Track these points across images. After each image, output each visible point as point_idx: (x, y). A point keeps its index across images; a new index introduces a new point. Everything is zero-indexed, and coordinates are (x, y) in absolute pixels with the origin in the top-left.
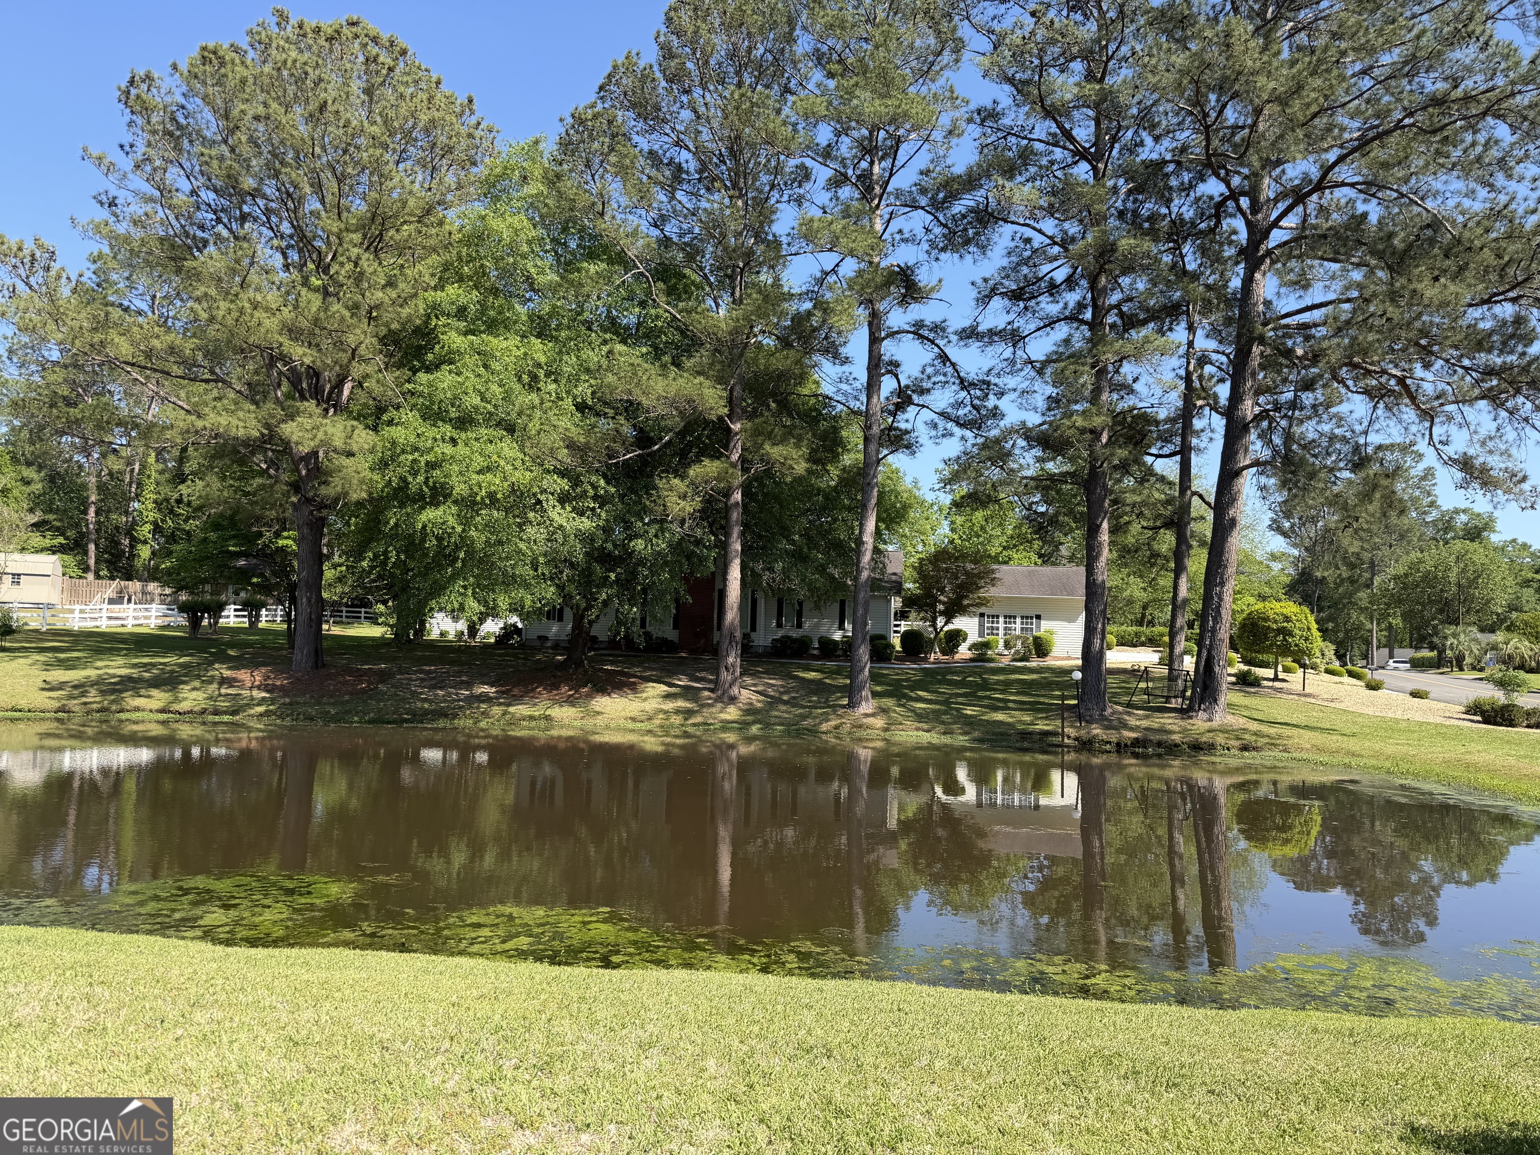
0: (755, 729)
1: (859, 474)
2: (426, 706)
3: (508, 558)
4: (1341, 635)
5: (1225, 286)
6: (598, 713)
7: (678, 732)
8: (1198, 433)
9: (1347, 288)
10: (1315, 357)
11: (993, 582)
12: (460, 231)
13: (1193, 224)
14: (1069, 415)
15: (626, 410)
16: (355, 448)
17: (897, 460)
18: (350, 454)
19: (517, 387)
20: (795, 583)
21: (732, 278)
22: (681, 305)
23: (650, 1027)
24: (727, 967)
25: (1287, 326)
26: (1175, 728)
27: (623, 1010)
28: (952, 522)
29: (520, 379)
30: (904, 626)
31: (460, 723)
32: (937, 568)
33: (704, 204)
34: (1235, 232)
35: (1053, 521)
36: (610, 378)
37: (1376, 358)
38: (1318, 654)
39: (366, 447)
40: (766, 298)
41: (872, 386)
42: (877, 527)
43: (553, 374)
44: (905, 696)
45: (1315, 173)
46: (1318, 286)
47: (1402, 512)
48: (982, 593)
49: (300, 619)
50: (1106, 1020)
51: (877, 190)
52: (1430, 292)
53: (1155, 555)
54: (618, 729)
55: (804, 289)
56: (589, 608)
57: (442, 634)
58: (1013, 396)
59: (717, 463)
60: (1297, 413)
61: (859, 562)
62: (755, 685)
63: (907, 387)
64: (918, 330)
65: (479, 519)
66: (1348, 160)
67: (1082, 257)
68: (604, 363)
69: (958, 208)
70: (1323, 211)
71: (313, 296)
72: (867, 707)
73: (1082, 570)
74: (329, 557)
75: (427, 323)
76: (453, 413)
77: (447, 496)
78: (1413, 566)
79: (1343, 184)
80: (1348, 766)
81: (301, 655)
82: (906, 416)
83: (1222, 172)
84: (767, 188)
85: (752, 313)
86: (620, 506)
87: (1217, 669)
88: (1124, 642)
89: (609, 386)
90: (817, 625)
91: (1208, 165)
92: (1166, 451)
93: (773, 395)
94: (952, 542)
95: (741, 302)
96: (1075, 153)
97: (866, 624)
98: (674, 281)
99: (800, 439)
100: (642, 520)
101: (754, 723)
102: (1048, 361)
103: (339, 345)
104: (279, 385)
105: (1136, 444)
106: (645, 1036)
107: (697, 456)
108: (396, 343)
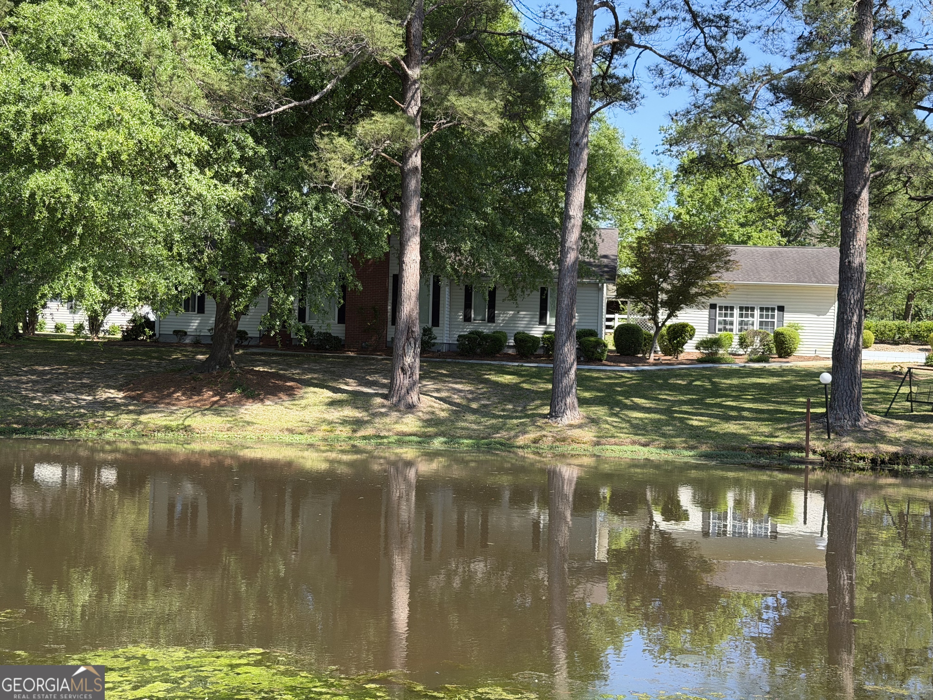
0: (437, 443)
1: (565, 132)
2: (40, 413)
3: (135, 234)
6: (248, 423)
7: (345, 447)
11: (727, 265)
14: (824, 58)
15: (279, 51)
19: (144, 21)
20: (486, 268)
28: (680, 194)
29: (146, 11)
30: (618, 320)
31: (82, 434)
32: (660, 250)
35: (802, 191)
41: (583, 22)
42: (587, 200)
44: (619, 404)
48: (714, 279)
54: (273, 442)
56: (235, 296)
57: (58, 328)
59: (390, 118)
61: (564, 241)
62: (438, 390)
63: (627, 24)
65: (98, 186)
72: (572, 417)
73: (836, 251)
76: (66, 54)
77: (59, 157)
82: (624, 60)
86: (272, 172)
88: (883, 339)
89: (257, 20)
90: (514, 319)
93: (461, 33)
94: (678, 217)
97: (572, 317)
99: (492, 87)
100: (300, 189)
101: (436, 435)
105: (905, 95)
107: (367, 109)
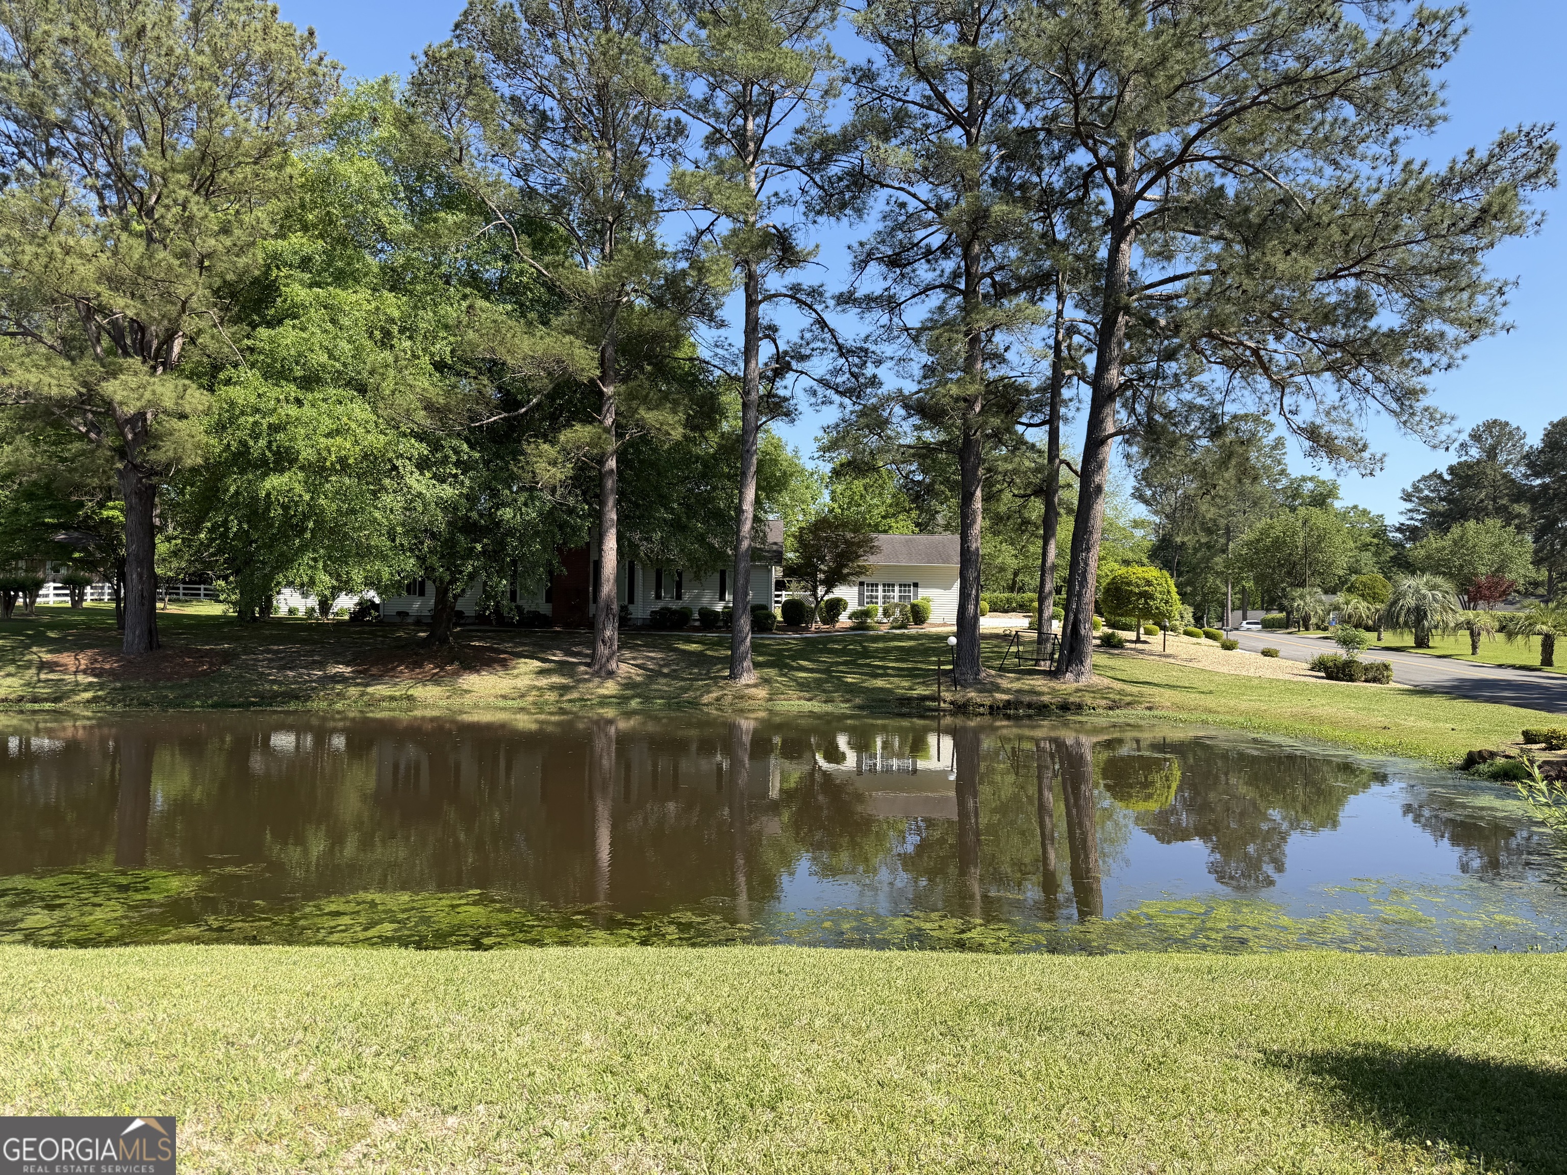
0: (634, 704)
1: (737, 441)
2: (275, 687)
3: (360, 529)
4: (1198, 598)
5: (1093, 256)
6: (466, 691)
7: (553, 709)
8: (1065, 403)
9: (1207, 259)
10: (1176, 328)
11: (873, 550)
12: (302, 175)
13: (1063, 194)
14: (943, 382)
15: (490, 370)
16: (188, 409)
17: (778, 428)
18: (183, 416)
19: (369, 343)
20: (674, 553)
21: (602, 233)
22: (547, 259)
23: (522, 1005)
24: (606, 943)
25: (1151, 297)
26: (1046, 689)
27: (493, 990)
28: (833, 492)
29: (371, 336)
30: (785, 596)
31: (314, 705)
32: (817, 537)
33: (570, 154)
34: (1102, 203)
35: (929, 489)
36: (471, 335)
37: (1232, 330)
38: (1177, 617)
39: (200, 408)
40: (638, 254)
41: (750, 351)
42: (757, 496)
43: (408, 331)
44: (787, 666)
45: (1177, 147)
46: (1180, 258)
47: (1255, 479)
48: (862, 562)
49: (131, 597)
50: (981, 971)
51: (752, 146)
52: (1282, 266)
53: (1026, 522)
54: (488, 707)
55: (679, 247)
56: (453, 581)
57: (291, 611)
58: (890, 364)
59: (589, 428)
60: (1159, 383)
61: (739, 531)
62: (634, 658)
63: (786, 353)
64: (795, 294)
65: (328, 486)
66: (1208, 135)
67: (956, 222)
68: (465, 319)
69: (834, 170)
70: (1184, 183)
71: (134, 242)
72: (749, 678)
73: (957, 537)
74: (161, 529)
75: (267, 273)
76: (299, 372)
77: (293, 461)
78: (1264, 533)
79: (1203, 158)
80: (1205, 722)
81: (133, 636)
82: (784, 383)
83: (1090, 142)
84: (637, 141)
85: (624, 270)
86: (485, 473)
87: (1083, 632)
88: (996, 608)
89: (470, 343)
90: (698, 597)
91: (1077, 134)
92: (1036, 420)
93: (649, 358)
94: (831, 511)
95: (611, 258)
96: (949, 117)
97: (747, 594)
98: (539, 235)
99: (676, 403)
100: (510, 488)
101: (633, 697)
102: (923, 329)
103: (167, 296)
104: (98, 341)
105: (1007, 413)
106: (516, 1015)
107: (568, 421)
108: (233, 295)
